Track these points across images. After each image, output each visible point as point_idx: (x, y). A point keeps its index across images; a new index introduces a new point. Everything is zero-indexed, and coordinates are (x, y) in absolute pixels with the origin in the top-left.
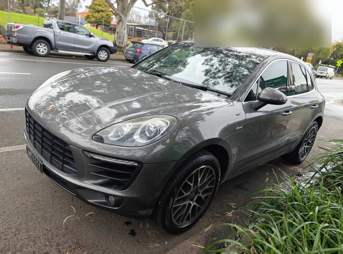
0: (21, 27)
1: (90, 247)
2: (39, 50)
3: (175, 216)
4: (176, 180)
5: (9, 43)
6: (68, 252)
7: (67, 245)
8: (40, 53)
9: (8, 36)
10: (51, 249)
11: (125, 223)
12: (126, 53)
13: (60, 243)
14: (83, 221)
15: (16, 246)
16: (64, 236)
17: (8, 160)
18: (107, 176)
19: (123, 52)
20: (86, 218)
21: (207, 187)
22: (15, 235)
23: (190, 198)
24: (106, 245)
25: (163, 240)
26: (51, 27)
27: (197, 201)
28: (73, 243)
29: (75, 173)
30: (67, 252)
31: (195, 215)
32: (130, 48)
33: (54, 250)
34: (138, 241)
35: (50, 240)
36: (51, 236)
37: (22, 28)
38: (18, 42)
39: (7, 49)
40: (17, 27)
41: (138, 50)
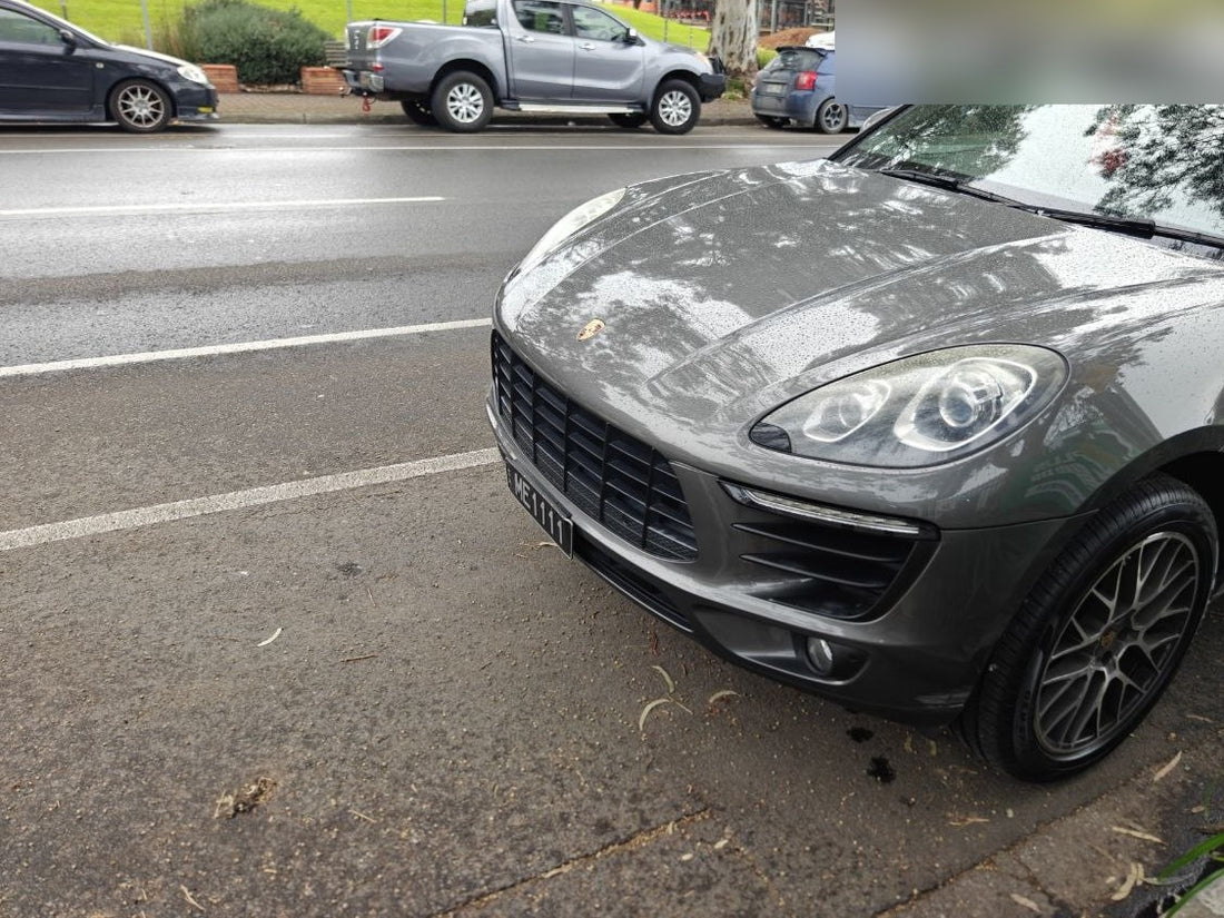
0: (396, 33)
1: (742, 811)
2: (454, 110)
3: (1045, 716)
4: (1057, 586)
5: (358, 92)
6: (671, 824)
7: (665, 800)
8: (458, 118)
9: (352, 70)
10: (614, 809)
11: (848, 733)
12: (757, 93)
13: (641, 791)
14: (704, 722)
15: (505, 794)
16: (648, 767)
17: (428, 504)
18: (805, 570)
19: (742, 88)
20: (711, 711)
21: (1165, 613)
22: (495, 758)
23: (1101, 654)
24: (794, 807)
25: (996, 802)
26: (493, 21)
27: (1124, 665)
28: (684, 794)
29: (691, 555)
30: (668, 823)
31: (1116, 717)
32: (772, 72)
33: (626, 816)
34: (905, 801)
35: (606, 780)
36: (610, 767)
37: (399, 37)
38: (389, 86)
39: (350, 115)
40: (384, 34)
41: (804, 79)
